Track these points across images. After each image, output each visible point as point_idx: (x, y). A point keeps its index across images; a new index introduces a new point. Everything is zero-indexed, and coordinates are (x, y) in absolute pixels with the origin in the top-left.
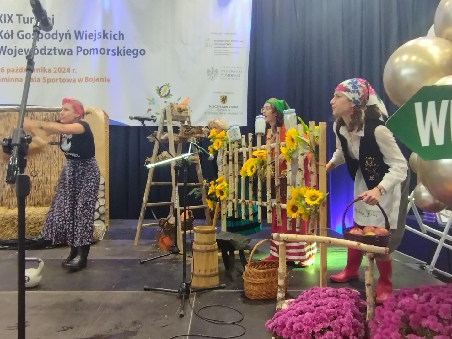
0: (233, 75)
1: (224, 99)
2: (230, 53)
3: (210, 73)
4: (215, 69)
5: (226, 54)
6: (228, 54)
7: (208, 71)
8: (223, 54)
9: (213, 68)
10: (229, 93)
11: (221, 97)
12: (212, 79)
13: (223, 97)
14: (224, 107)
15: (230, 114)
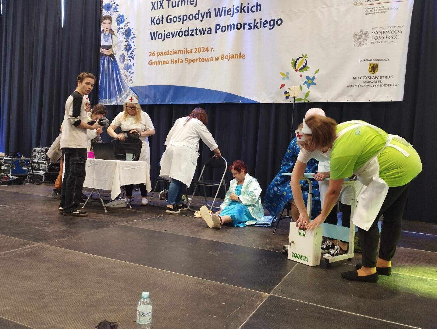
0: (388, 38)
1: (374, 68)
2: (386, 9)
3: (358, 37)
4: (364, 31)
5: (381, 11)
6: (384, 11)
7: (356, 35)
8: (376, 12)
9: (361, 31)
10: (382, 60)
11: (370, 65)
12: (360, 44)
13: (372, 65)
14: (374, 78)
15: (381, 86)
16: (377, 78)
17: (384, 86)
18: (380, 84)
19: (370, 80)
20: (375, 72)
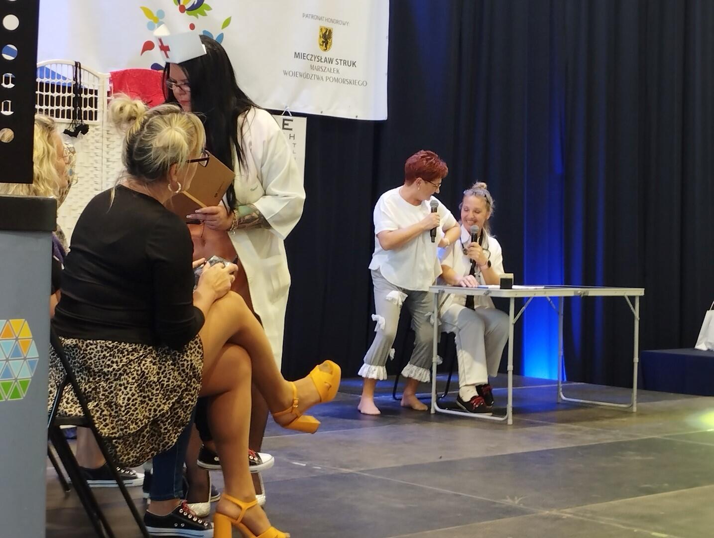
1: (326, 38)
10: (338, 22)
11: (321, 30)
13: (324, 31)
14: (326, 60)
15: (337, 80)
16: (331, 61)
17: (343, 81)
18: (336, 76)
19: (320, 64)
20: (328, 47)
